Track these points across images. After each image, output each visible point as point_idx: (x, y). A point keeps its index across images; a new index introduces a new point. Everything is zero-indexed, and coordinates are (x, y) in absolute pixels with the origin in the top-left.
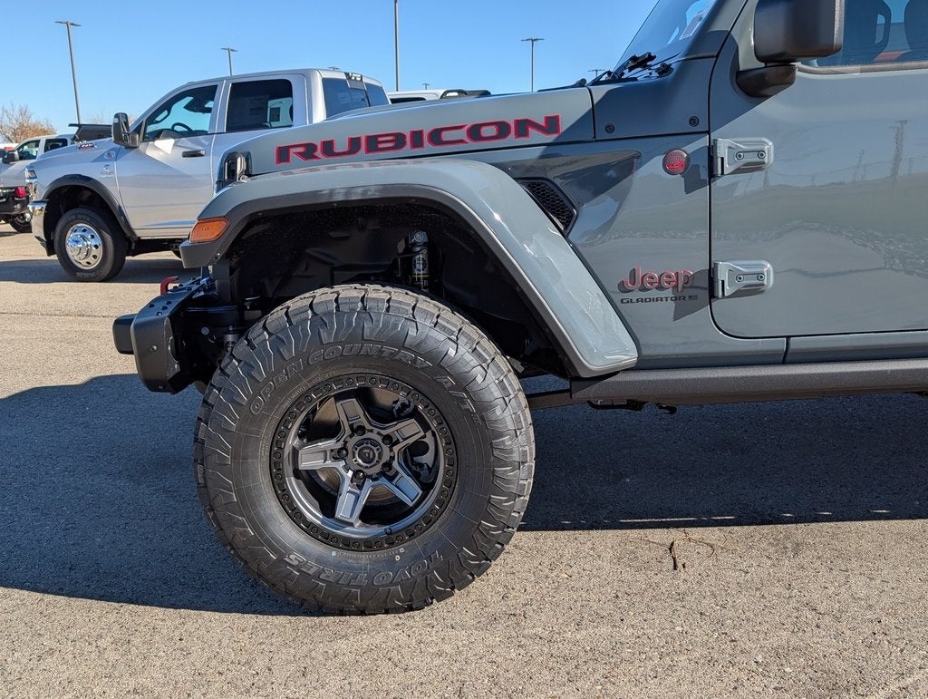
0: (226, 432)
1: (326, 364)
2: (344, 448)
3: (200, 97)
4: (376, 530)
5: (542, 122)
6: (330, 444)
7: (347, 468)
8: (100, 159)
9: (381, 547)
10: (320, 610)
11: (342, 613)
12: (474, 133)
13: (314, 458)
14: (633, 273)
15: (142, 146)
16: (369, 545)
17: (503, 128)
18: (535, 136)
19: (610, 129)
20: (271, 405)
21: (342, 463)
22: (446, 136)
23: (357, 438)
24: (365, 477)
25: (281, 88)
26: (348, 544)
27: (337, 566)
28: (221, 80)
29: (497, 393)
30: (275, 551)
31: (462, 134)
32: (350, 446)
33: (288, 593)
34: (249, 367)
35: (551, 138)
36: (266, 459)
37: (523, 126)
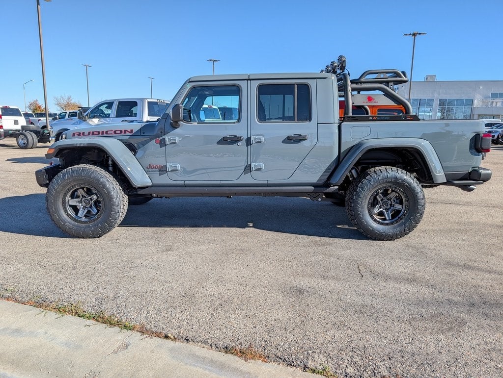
0: (52, 195)
1: (74, 181)
2: (81, 201)
3: (110, 105)
4: (87, 220)
5: (130, 131)
6: (77, 199)
7: (82, 205)
8: (74, 124)
9: (87, 223)
10: (73, 237)
11: (79, 238)
12: (115, 132)
13: (73, 202)
14: (150, 165)
15: (88, 120)
16: (85, 222)
17: (121, 132)
18: (128, 134)
19: (144, 133)
20: (62, 189)
21: (81, 204)
22: (109, 133)
23: (84, 199)
24: (86, 207)
25: (134, 104)
26: (80, 222)
27: (77, 226)
28: (115, 100)
29: (112, 189)
30: (63, 222)
31: (112, 132)
32: (82, 200)
33: (66, 233)
34: (57, 181)
35: (131, 134)
36: (61, 202)
37: (125, 131)
